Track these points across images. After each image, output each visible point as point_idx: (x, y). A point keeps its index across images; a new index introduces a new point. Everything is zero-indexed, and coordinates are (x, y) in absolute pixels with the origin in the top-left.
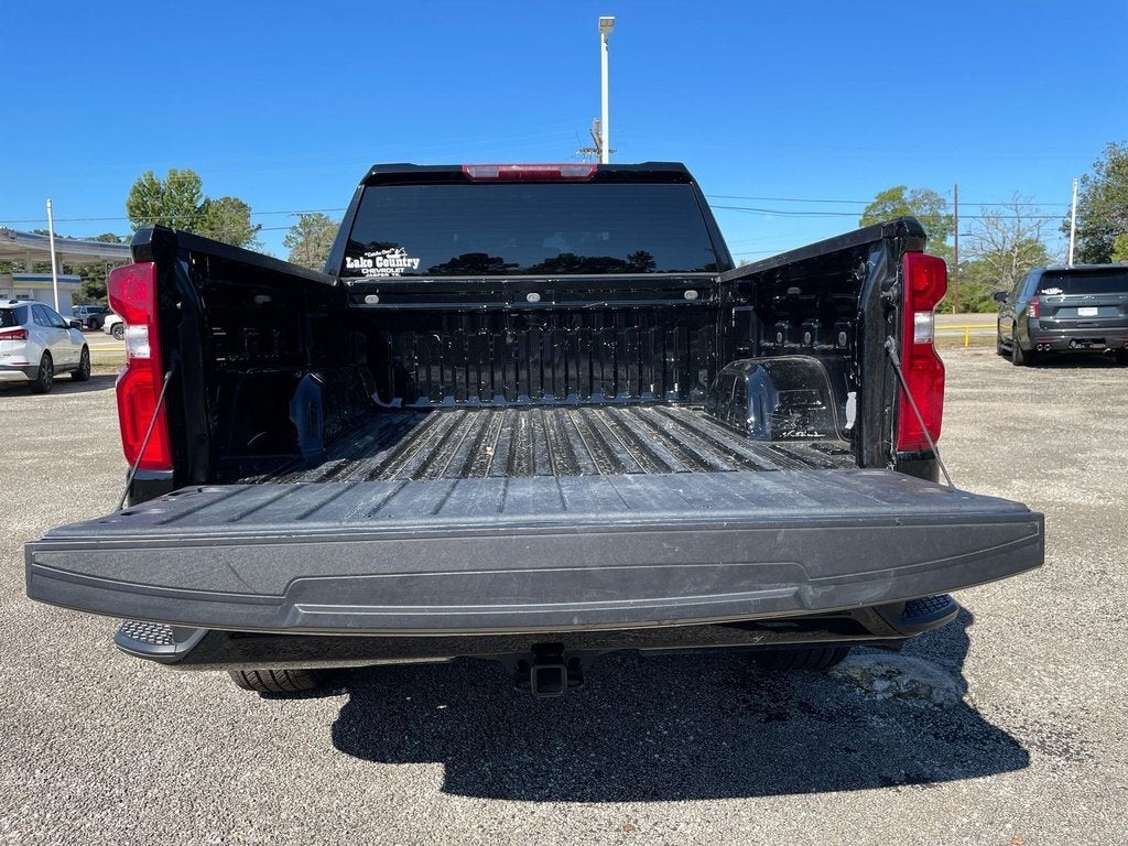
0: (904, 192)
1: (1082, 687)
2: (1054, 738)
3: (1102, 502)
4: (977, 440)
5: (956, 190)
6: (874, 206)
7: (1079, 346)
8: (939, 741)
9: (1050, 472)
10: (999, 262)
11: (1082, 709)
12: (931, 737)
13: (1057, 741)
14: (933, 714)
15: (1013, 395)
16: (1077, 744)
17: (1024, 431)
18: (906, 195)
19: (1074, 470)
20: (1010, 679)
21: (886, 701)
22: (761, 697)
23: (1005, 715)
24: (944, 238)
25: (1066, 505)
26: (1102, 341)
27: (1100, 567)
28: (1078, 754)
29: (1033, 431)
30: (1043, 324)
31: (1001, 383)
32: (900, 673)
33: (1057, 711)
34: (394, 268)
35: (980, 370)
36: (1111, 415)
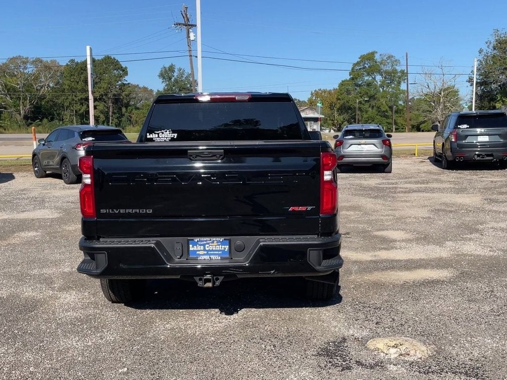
0: (376, 55)
1: (483, 347)
2: (471, 370)
3: (491, 253)
4: (426, 218)
5: (407, 56)
6: (358, 64)
7: (479, 158)
8: (421, 374)
9: (465, 236)
10: (432, 100)
11: (483, 357)
12: (418, 373)
13: (472, 371)
14: (417, 362)
15: (444, 189)
16: (481, 372)
17: (451, 212)
18: (377, 57)
19: (477, 235)
20: (451, 345)
21: (396, 358)
22: (338, 360)
23: (449, 361)
24: (399, 83)
25: (474, 256)
26: (491, 155)
27: (491, 289)
28: (482, 376)
29: (455, 212)
30: (458, 145)
31: (437, 181)
32: (401, 345)
33: (472, 358)
34: (167, 138)
35: (425, 172)
36: (496, 201)
